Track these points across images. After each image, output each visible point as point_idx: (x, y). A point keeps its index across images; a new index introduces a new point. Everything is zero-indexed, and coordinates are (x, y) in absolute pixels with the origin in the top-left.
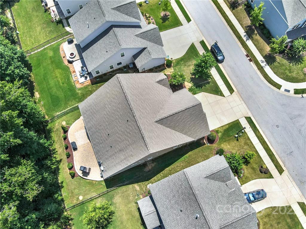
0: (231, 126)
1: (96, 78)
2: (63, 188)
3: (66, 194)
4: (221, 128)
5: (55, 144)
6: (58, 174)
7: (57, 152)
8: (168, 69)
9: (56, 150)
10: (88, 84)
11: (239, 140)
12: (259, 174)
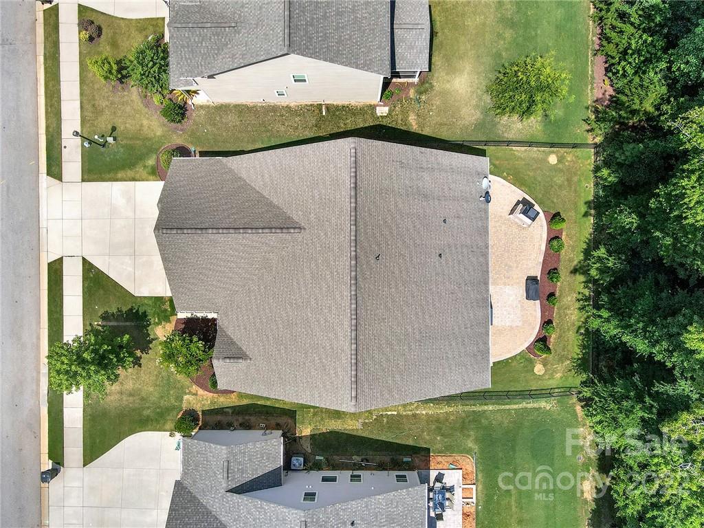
0: (109, 172)
1: (411, 468)
2: (587, 200)
3: (584, 184)
4: (138, 176)
5: (576, 323)
6: (589, 240)
7: (579, 300)
8: (198, 408)
9: (578, 305)
10: (439, 459)
11: (110, 127)
12: (109, 26)
